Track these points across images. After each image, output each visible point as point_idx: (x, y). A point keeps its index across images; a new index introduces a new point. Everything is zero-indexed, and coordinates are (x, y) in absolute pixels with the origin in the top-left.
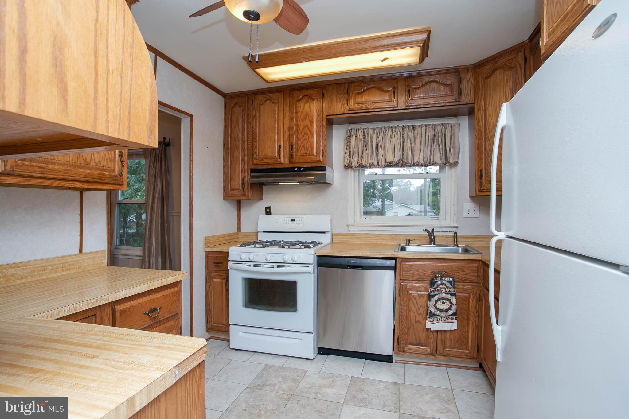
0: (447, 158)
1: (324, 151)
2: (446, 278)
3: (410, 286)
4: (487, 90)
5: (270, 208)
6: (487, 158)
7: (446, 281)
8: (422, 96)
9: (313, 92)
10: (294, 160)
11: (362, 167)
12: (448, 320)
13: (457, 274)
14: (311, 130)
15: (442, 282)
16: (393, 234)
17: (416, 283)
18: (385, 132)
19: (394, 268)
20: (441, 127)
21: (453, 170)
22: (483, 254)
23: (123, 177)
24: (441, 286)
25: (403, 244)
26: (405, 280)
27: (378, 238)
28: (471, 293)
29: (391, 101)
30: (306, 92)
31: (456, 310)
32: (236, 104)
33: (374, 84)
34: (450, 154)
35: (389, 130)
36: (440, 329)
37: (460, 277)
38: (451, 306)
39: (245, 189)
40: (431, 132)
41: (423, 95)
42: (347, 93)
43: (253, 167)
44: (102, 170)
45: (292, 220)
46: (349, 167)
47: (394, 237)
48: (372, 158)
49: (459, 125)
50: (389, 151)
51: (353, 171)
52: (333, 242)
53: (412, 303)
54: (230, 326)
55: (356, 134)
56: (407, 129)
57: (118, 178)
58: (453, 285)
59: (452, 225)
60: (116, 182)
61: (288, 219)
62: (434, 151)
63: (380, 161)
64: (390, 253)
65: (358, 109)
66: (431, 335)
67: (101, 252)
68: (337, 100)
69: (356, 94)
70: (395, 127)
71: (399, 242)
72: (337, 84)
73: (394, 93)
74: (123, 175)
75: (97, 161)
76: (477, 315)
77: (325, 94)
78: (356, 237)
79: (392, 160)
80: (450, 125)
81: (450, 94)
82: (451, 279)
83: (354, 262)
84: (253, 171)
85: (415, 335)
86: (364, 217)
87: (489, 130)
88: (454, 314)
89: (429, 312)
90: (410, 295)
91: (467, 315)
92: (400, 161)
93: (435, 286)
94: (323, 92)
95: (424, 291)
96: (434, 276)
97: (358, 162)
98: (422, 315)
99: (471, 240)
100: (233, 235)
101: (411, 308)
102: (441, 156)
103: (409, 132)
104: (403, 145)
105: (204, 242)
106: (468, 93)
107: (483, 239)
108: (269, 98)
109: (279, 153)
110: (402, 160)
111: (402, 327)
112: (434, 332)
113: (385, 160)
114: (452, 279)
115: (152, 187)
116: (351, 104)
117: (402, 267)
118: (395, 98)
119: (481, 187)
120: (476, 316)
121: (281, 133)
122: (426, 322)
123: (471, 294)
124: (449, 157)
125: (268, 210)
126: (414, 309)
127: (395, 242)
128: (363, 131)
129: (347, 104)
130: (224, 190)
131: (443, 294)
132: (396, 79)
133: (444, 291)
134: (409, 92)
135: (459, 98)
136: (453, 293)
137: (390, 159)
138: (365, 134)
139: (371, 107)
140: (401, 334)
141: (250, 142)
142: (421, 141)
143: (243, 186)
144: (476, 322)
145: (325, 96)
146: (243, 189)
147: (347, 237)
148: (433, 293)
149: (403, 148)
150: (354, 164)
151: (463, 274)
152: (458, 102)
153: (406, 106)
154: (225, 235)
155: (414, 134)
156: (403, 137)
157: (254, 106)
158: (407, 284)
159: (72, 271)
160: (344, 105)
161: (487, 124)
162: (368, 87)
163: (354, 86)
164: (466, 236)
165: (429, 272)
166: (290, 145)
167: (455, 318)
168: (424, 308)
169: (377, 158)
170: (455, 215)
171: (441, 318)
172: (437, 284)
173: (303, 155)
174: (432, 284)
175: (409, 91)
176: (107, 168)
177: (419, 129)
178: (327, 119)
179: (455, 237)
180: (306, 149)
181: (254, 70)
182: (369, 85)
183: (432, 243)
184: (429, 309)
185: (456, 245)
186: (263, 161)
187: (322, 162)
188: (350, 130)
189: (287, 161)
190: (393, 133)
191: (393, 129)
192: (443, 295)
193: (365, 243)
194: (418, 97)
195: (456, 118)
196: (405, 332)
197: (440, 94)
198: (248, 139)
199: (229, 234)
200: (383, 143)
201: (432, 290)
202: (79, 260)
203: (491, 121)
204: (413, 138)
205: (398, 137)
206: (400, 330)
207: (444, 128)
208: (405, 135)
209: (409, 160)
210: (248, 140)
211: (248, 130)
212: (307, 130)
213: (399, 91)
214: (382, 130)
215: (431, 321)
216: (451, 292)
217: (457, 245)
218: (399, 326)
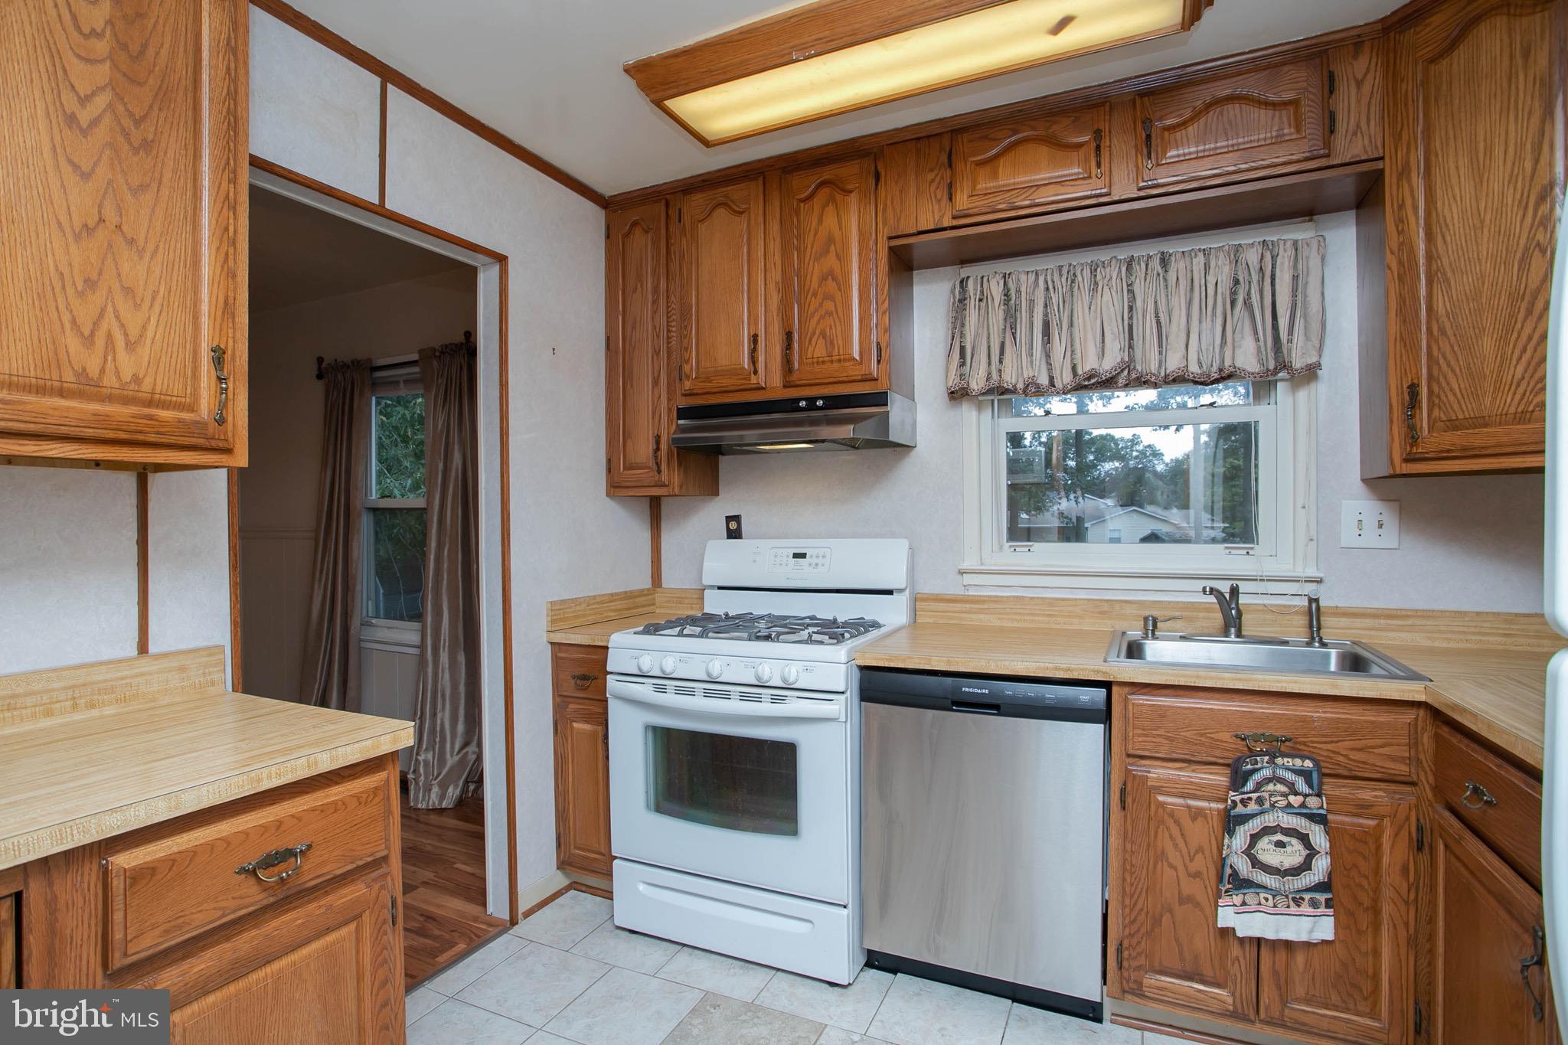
0: (1282, 352)
1: (883, 346)
2: (1290, 760)
3: (1158, 779)
4: (1436, 100)
5: (737, 518)
6: (1437, 341)
7: (1288, 769)
8: (1193, 149)
9: (847, 171)
10: (794, 377)
11: (1002, 394)
12: (1299, 906)
13: (1329, 747)
14: (844, 288)
15: (1274, 772)
16: (1101, 600)
17: (1180, 769)
18: (1073, 281)
19: (1104, 715)
20: (1260, 251)
21: (1302, 394)
22: (1431, 681)
23: (230, 428)
24: (1271, 787)
25: (1135, 634)
26: (1142, 757)
27: (1055, 611)
28: (1384, 816)
29: (1090, 177)
30: (828, 173)
31: (1330, 875)
32: (635, 224)
33: (1034, 129)
34: (1290, 341)
35: (1085, 275)
36: (1271, 936)
37: (1341, 759)
38: (1309, 859)
39: (664, 466)
40: (1222, 271)
41: (1197, 147)
42: (950, 166)
43: (683, 403)
44: (150, 403)
45: (796, 556)
46: (963, 396)
47: (1104, 608)
48: (1032, 362)
49: (1323, 244)
50: (1085, 340)
51: (974, 408)
52: (919, 620)
53: (1167, 834)
54: (616, 862)
55: (982, 292)
56: (1143, 266)
57: (211, 430)
58: (1315, 786)
59: (1302, 575)
60: (201, 441)
61: (786, 551)
62: (1234, 333)
63: (1058, 372)
64: (1092, 667)
65: (984, 210)
66: (1235, 950)
67: (212, 650)
68: (918, 190)
69: (977, 165)
70: (1104, 262)
71: (1119, 626)
72: (918, 139)
73: (1098, 148)
74: (230, 419)
75: (127, 376)
76: (1412, 896)
77: (883, 174)
78: (986, 606)
79: (1096, 366)
80: (1289, 244)
81: (1291, 134)
82: (1308, 764)
83: (971, 690)
84: (683, 413)
85: (1179, 945)
86: (1011, 546)
87: (1445, 242)
88: (1320, 887)
89: (1228, 871)
90: (1161, 810)
91: (1371, 893)
92: (1122, 371)
93: (1250, 785)
94: (876, 167)
95: (1209, 799)
96: (1246, 749)
97: (989, 378)
98: (1202, 879)
99: (1369, 622)
100: (636, 597)
101: (1163, 852)
102: (1259, 348)
103: (1148, 277)
104: (1131, 318)
105: (547, 615)
106: (1358, 126)
107: (1418, 622)
108: (722, 199)
109: (753, 360)
110: (1128, 365)
111: (1131, 910)
112: (1247, 941)
113: (1074, 368)
114: (1311, 765)
115: (441, 466)
116: (962, 201)
117: (1131, 715)
118: (1103, 166)
119: (1412, 446)
120: (1407, 903)
121: (757, 297)
122: (1217, 906)
123: (1387, 822)
124: (1290, 351)
125: (733, 525)
126: (1173, 856)
127: (1106, 626)
128: (1002, 282)
129: (951, 199)
130: (609, 470)
131: (1280, 814)
132: (1103, 104)
133: (1283, 803)
134: (1149, 146)
135: (1327, 144)
136: (1315, 811)
137: (1090, 362)
138: (1008, 291)
139: (1025, 199)
140: (1131, 935)
141: (674, 329)
142: (1190, 303)
143: (656, 457)
144: (1407, 924)
145: (882, 179)
146: (658, 465)
147: (958, 606)
148: (1240, 809)
149: (1131, 327)
150: (977, 383)
151: (1353, 749)
152: (1324, 160)
153: (1140, 189)
154: (613, 597)
155: (1165, 280)
156: (1131, 291)
157: (684, 225)
158: (1149, 772)
159: (109, 711)
160: (939, 201)
161: (1438, 221)
162: (1013, 139)
163: (970, 141)
164: (1351, 611)
165: (1226, 736)
166: (784, 333)
167: (1327, 901)
168: (1207, 853)
169: (1049, 364)
170: (1312, 540)
171: (1274, 897)
172: (1257, 777)
173: (821, 359)
174: (1239, 779)
175: (1148, 137)
176: (169, 398)
177: (1181, 265)
178: (890, 248)
179: (1314, 613)
180: (828, 342)
181: (659, 104)
182: (1015, 132)
183: (1233, 630)
184: (1228, 862)
185: (1317, 639)
186: (710, 382)
187: (877, 380)
188: (962, 282)
189: (776, 380)
190: (1096, 284)
191: (1096, 270)
192: (1280, 818)
193: (1015, 624)
194: (1178, 156)
195: (1310, 221)
196: (1143, 930)
197: (1256, 137)
198: (668, 322)
199: (626, 592)
200: (1066, 314)
201: (1238, 798)
202: (132, 677)
203: (1454, 207)
204: (1163, 296)
205: (1114, 293)
206: (1127, 921)
207: (1268, 256)
208: (1137, 288)
209: (1150, 363)
210: (668, 326)
211: (668, 297)
212: (831, 284)
213: (1115, 141)
214: (1061, 275)
215: (1234, 905)
216: (1307, 807)
217: (1321, 639)
218: (1124, 907)
